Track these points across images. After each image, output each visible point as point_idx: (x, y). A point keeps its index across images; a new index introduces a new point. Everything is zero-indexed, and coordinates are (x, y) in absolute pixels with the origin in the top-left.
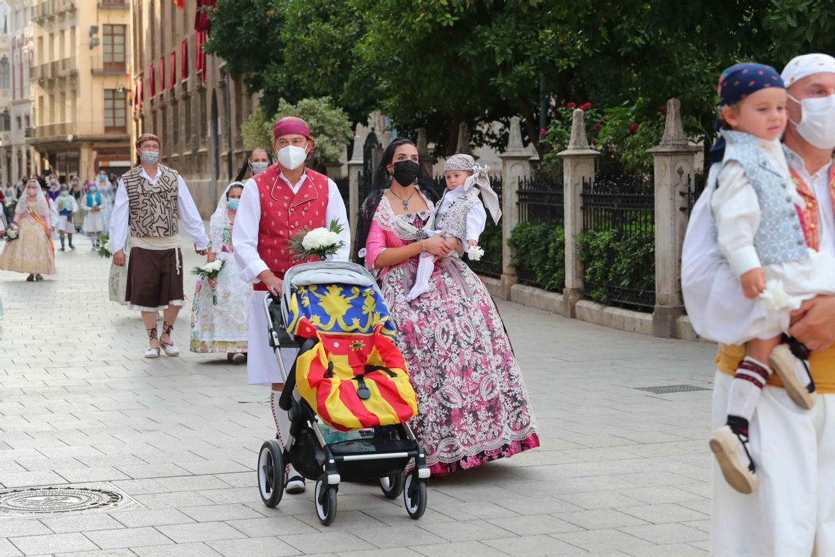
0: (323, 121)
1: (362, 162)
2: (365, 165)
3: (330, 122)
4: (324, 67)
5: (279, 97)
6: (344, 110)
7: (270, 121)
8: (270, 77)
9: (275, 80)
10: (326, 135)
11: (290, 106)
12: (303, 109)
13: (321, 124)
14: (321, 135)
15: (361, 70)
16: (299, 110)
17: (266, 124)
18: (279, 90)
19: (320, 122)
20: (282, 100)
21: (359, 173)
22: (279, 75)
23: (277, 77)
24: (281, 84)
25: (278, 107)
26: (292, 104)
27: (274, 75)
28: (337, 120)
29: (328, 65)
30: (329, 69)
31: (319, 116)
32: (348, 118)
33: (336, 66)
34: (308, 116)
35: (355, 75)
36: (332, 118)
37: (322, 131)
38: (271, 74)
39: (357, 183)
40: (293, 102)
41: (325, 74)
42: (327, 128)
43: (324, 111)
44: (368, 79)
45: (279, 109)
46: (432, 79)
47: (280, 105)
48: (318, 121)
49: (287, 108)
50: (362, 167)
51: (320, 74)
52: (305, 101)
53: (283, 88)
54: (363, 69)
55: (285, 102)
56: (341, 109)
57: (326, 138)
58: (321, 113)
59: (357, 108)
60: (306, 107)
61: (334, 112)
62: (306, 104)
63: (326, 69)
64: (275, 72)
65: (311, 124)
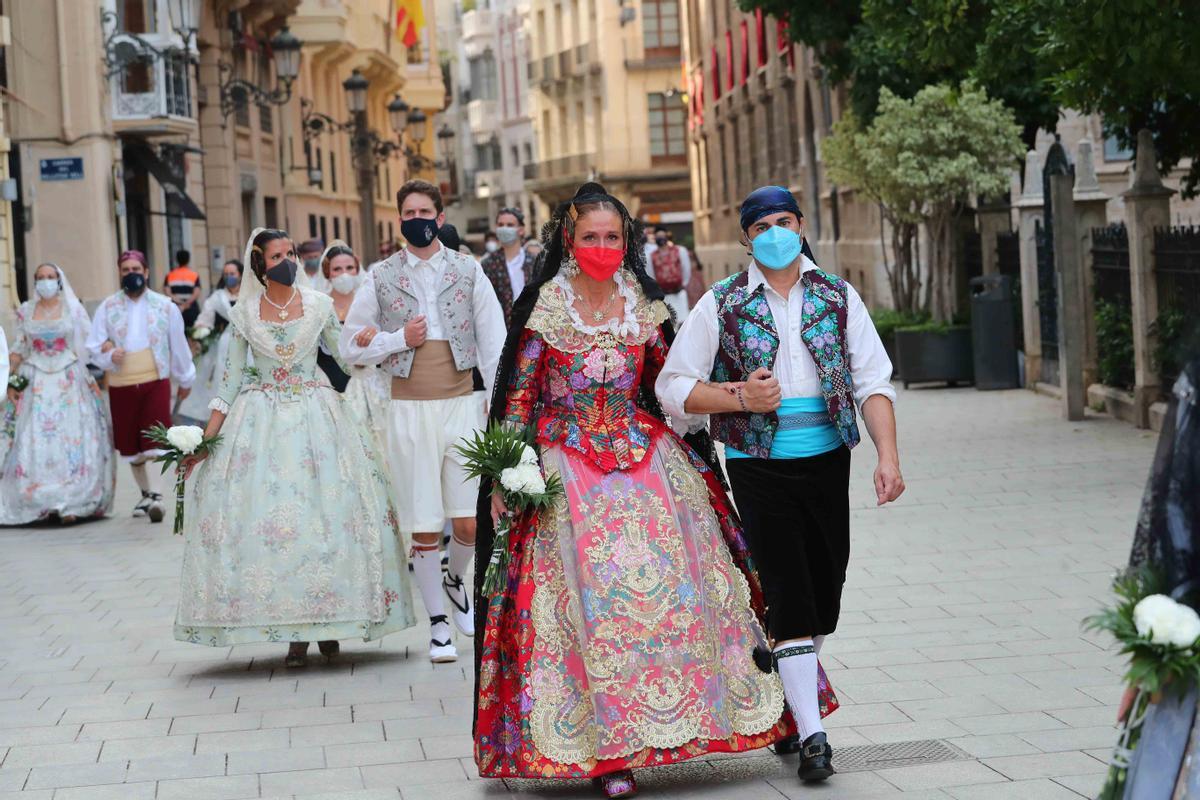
0: (966, 127)
1: (1041, 202)
2: (1046, 208)
3: (979, 128)
4: (936, 16)
5: (880, 87)
6: (1006, 105)
7: (866, 132)
8: (862, 49)
9: (871, 54)
10: (972, 152)
11: (901, 102)
12: (927, 107)
13: (962, 133)
14: (963, 154)
15: (1009, 17)
16: (919, 108)
17: (859, 138)
18: (880, 72)
19: (960, 128)
20: (884, 90)
21: (1037, 222)
22: (879, 44)
23: (875, 47)
24: (884, 61)
25: (878, 103)
26: (905, 96)
27: (870, 45)
28: (991, 124)
29: (945, 12)
30: (947, 19)
31: (957, 117)
32: (1013, 118)
33: (960, 13)
34: (936, 118)
35: (998, 29)
36: (982, 121)
37: (965, 146)
38: (864, 42)
39: (1033, 244)
40: (906, 93)
41: (939, 31)
42: (975, 139)
43: (965, 108)
44: (1025, 36)
45: (880, 108)
46: (1148, 24)
47: (881, 100)
48: (955, 128)
49: (896, 104)
50: (1042, 212)
51: (930, 31)
52: (930, 90)
53: (886, 69)
54: (1013, 15)
55: (890, 93)
56: (999, 103)
57: (973, 160)
58: (960, 112)
59: (1031, 99)
60: (931, 102)
61: (985, 109)
62: (930, 96)
63: (940, 19)
64: (872, 39)
65: (943, 135)
